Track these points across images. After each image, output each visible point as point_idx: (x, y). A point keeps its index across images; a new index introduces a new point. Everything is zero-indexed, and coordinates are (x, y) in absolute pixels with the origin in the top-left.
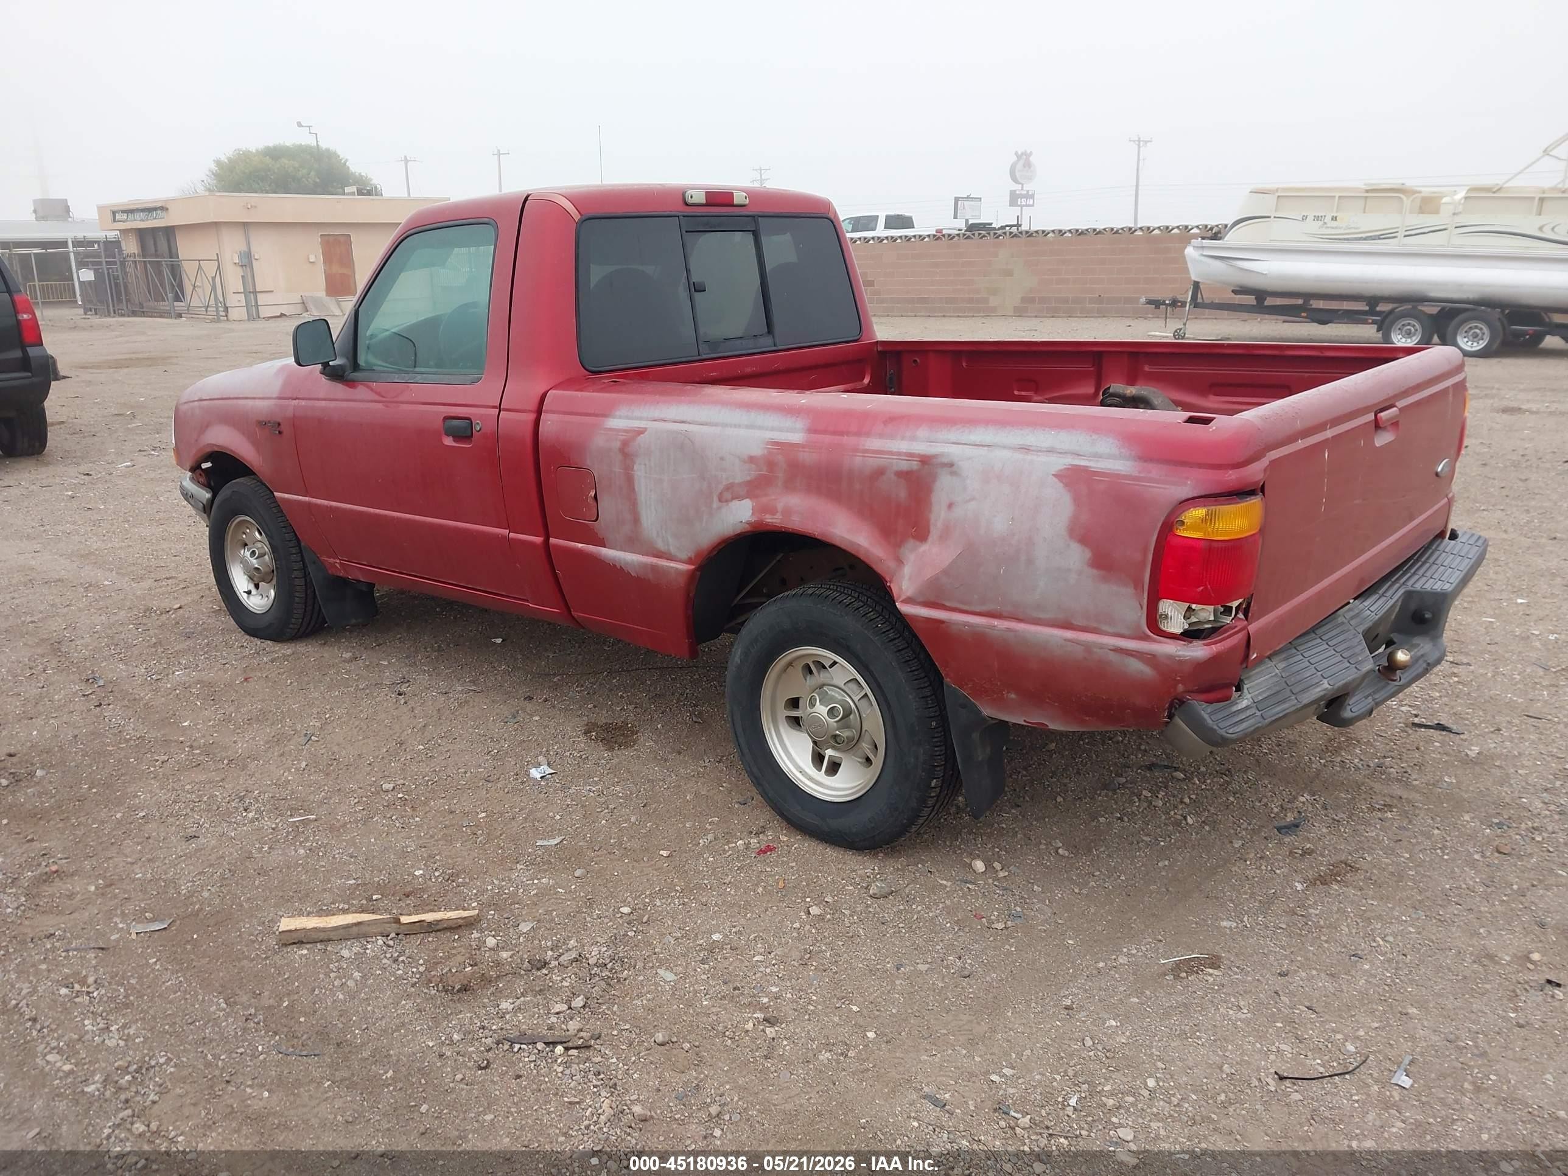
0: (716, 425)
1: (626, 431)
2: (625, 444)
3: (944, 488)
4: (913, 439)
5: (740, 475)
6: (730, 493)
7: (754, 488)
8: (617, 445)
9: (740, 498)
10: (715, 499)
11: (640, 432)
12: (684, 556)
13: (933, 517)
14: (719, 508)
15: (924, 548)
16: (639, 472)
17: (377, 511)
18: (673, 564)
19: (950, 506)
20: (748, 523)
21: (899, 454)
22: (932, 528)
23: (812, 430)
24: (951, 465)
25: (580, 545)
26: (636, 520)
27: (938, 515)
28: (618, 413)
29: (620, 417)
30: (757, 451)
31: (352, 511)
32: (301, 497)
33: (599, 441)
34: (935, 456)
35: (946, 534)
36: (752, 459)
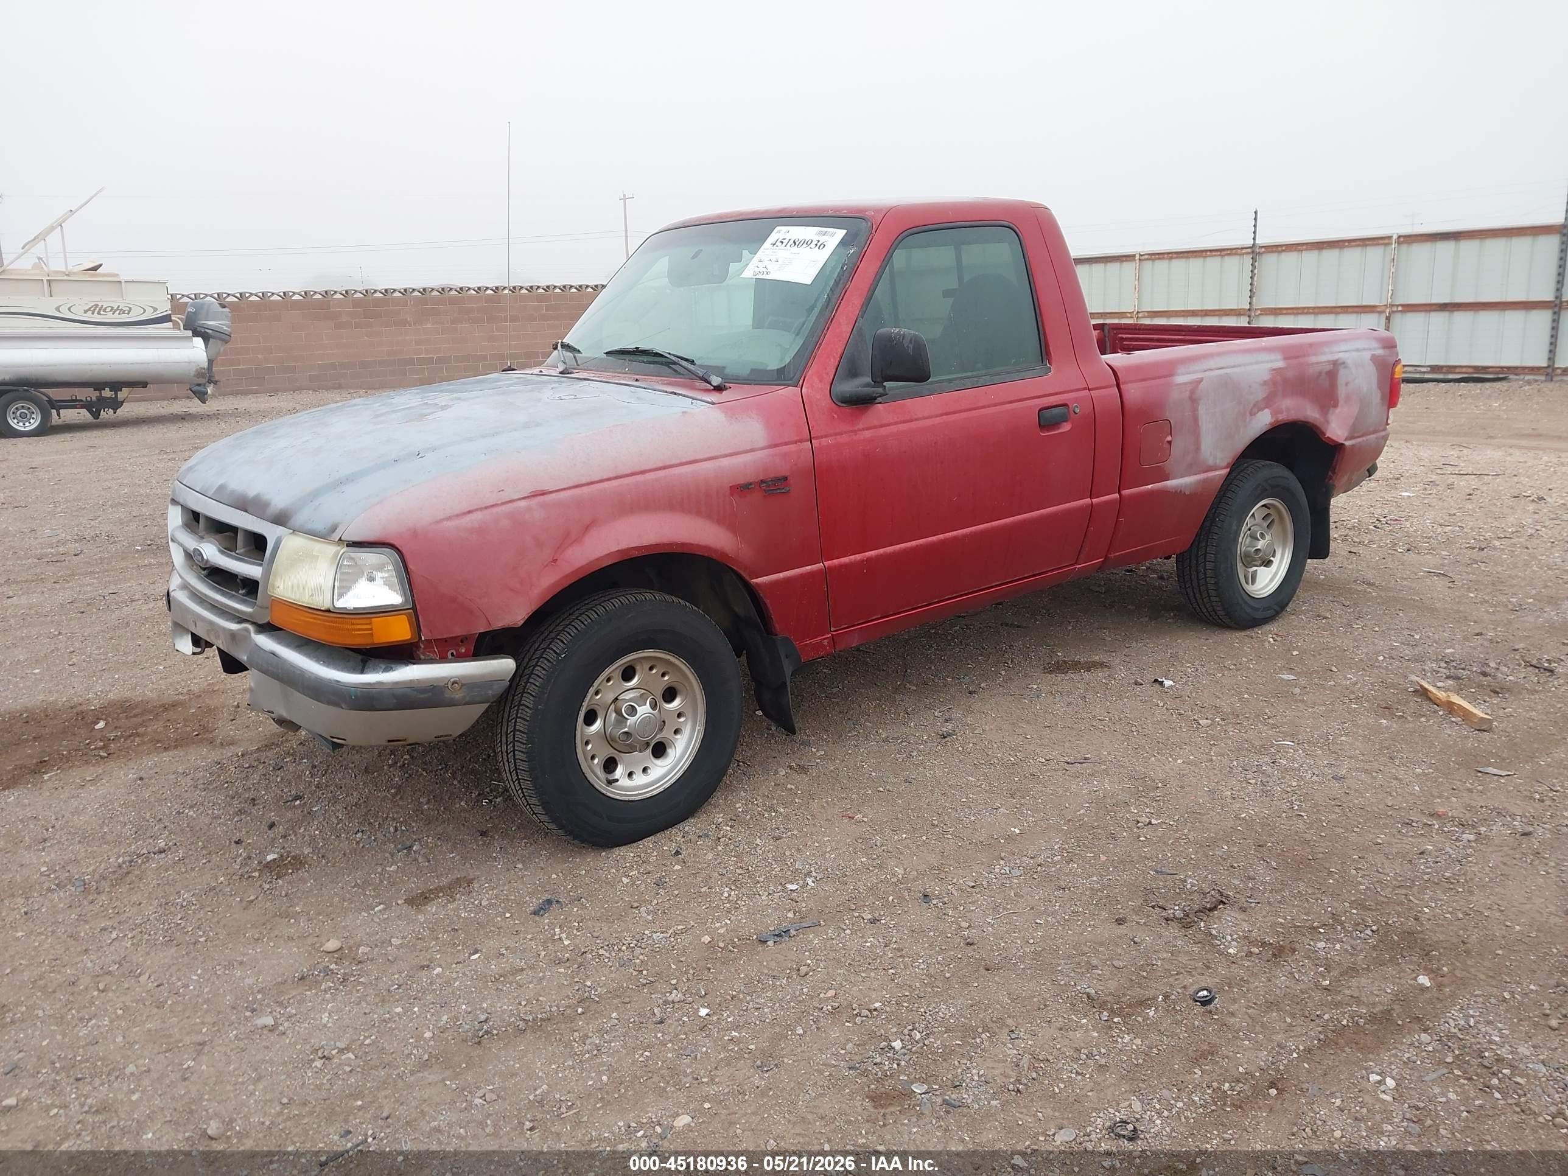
0: (1239, 366)
1: (1191, 383)
2: (1192, 392)
3: (1342, 376)
4: (1324, 353)
5: (1260, 394)
6: (1257, 408)
7: (1268, 402)
8: (1187, 394)
9: (1262, 409)
10: (1248, 415)
11: (1200, 381)
12: (1224, 464)
13: (1339, 392)
14: (1251, 420)
15: (1338, 411)
16: (1202, 411)
17: (941, 537)
18: (1217, 473)
19: (1347, 384)
20: (1270, 424)
21: (1324, 362)
22: (1340, 399)
23: (1286, 358)
24: (1344, 363)
25: (1149, 487)
26: (1198, 448)
27: (1342, 391)
28: (1179, 371)
29: (1183, 374)
30: (1267, 377)
31: (904, 551)
32: (809, 568)
33: (1175, 395)
34: (1337, 360)
35: (1348, 399)
36: (1265, 383)
